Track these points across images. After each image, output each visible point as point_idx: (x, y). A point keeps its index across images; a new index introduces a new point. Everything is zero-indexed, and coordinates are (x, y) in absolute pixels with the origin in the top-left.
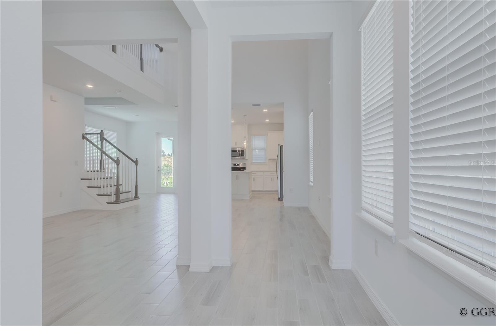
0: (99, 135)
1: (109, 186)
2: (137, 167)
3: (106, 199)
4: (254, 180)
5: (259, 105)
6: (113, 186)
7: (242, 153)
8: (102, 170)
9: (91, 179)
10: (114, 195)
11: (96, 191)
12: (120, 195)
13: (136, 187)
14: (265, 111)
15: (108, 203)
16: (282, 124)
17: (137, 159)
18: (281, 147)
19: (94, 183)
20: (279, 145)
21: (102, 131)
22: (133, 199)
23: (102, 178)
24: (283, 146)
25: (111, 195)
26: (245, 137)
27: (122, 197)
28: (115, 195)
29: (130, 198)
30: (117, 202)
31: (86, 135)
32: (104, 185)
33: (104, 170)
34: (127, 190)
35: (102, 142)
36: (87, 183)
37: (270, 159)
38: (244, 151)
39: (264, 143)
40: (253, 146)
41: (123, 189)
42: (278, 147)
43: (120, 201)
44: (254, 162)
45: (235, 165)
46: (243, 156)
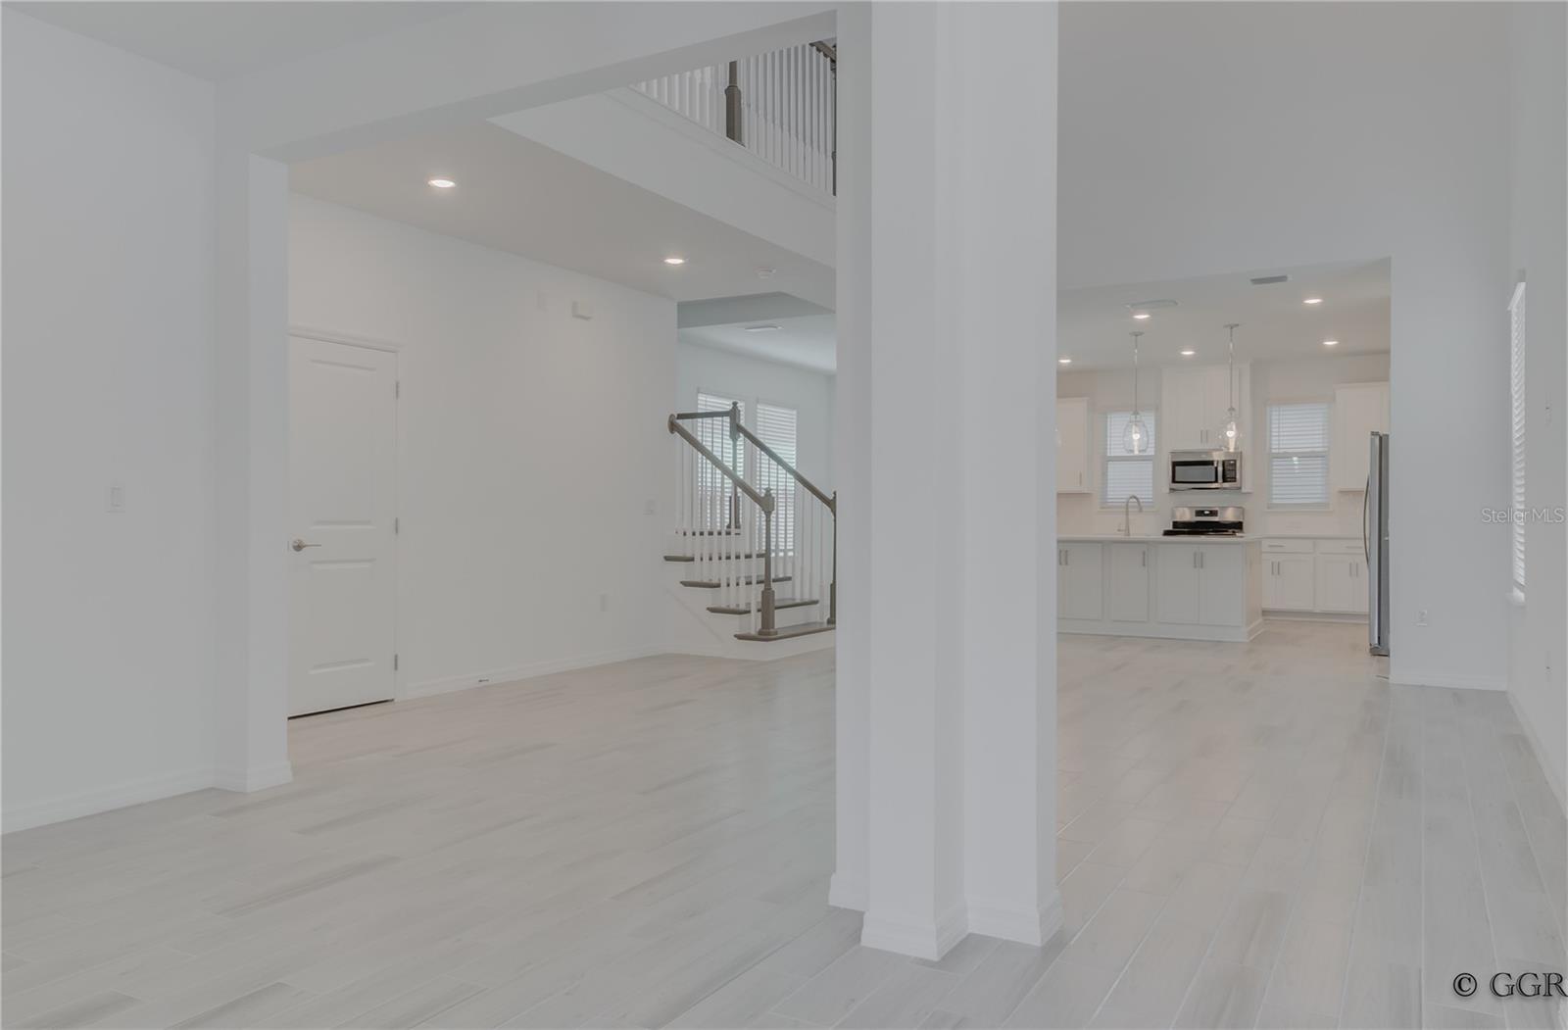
0: (727, 419)
1: (742, 582)
3: (734, 624)
4: (1277, 569)
5: (1282, 279)
6: (754, 581)
7: (1228, 472)
8: (733, 530)
9: (692, 559)
10: (759, 611)
11: (706, 597)
12: (777, 612)
13: (835, 588)
14: (1313, 302)
15: (740, 637)
17: (836, 493)
18: (1382, 443)
19: (700, 572)
20: (1373, 434)
21: (735, 404)
22: (825, 626)
23: (724, 557)
24: (1387, 436)
25: (749, 612)
26: (1232, 409)
27: (782, 619)
28: (760, 613)
29: (815, 623)
30: (766, 633)
31: (680, 422)
32: (728, 579)
33: (737, 531)
34: (807, 598)
35: (734, 438)
36: (680, 571)
37: (1341, 492)
38: (1235, 461)
39: (1321, 432)
40: (1274, 442)
41: (789, 595)
42: (1372, 441)
43: (776, 633)
44: (1277, 504)
45: (1200, 513)
46: (1234, 479)
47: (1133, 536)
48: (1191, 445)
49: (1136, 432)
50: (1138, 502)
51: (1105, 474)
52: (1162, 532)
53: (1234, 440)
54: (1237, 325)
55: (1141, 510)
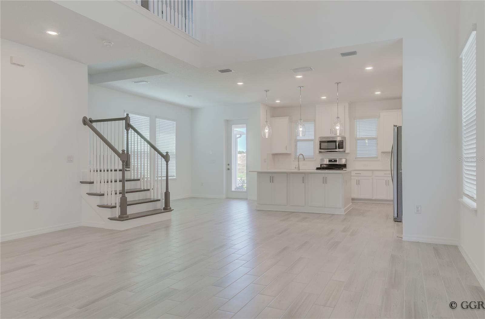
1: (113, 193)
2: (167, 165)
3: (108, 213)
4: (358, 182)
5: (354, 53)
6: (118, 193)
7: (341, 145)
9: (93, 183)
10: (120, 206)
11: (97, 200)
12: (128, 207)
13: (167, 194)
14: (369, 68)
15: (111, 219)
16: (399, 98)
17: (167, 153)
18: (399, 130)
19: (96, 189)
20: (394, 126)
21: (127, 115)
22: (163, 211)
23: (113, 181)
24: (401, 127)
25: (115, 207)
26: (338, 118)
27: (130, 210)
29: (154, 210)
30: (123, 217)
32: (108, 192)
34: (156, 198)
35: (127, 130)
36: (87, 188)
37: (383, 152)
38: (343, 141)
39: (375, 130)
40: (357, 134)
41: (148, 197)
42: (394, 129)
43: (128, 217)
44: (359, 157)
45: (330, 161)
46: (342, 148)
47: (301, 171)
48: (327, 134)
49: (301, 128)
50: (303, 157)
51: (296, 146)
52: (316, 168)
53: (339, 130)
54: (340, 83)
55: (304, 160)
